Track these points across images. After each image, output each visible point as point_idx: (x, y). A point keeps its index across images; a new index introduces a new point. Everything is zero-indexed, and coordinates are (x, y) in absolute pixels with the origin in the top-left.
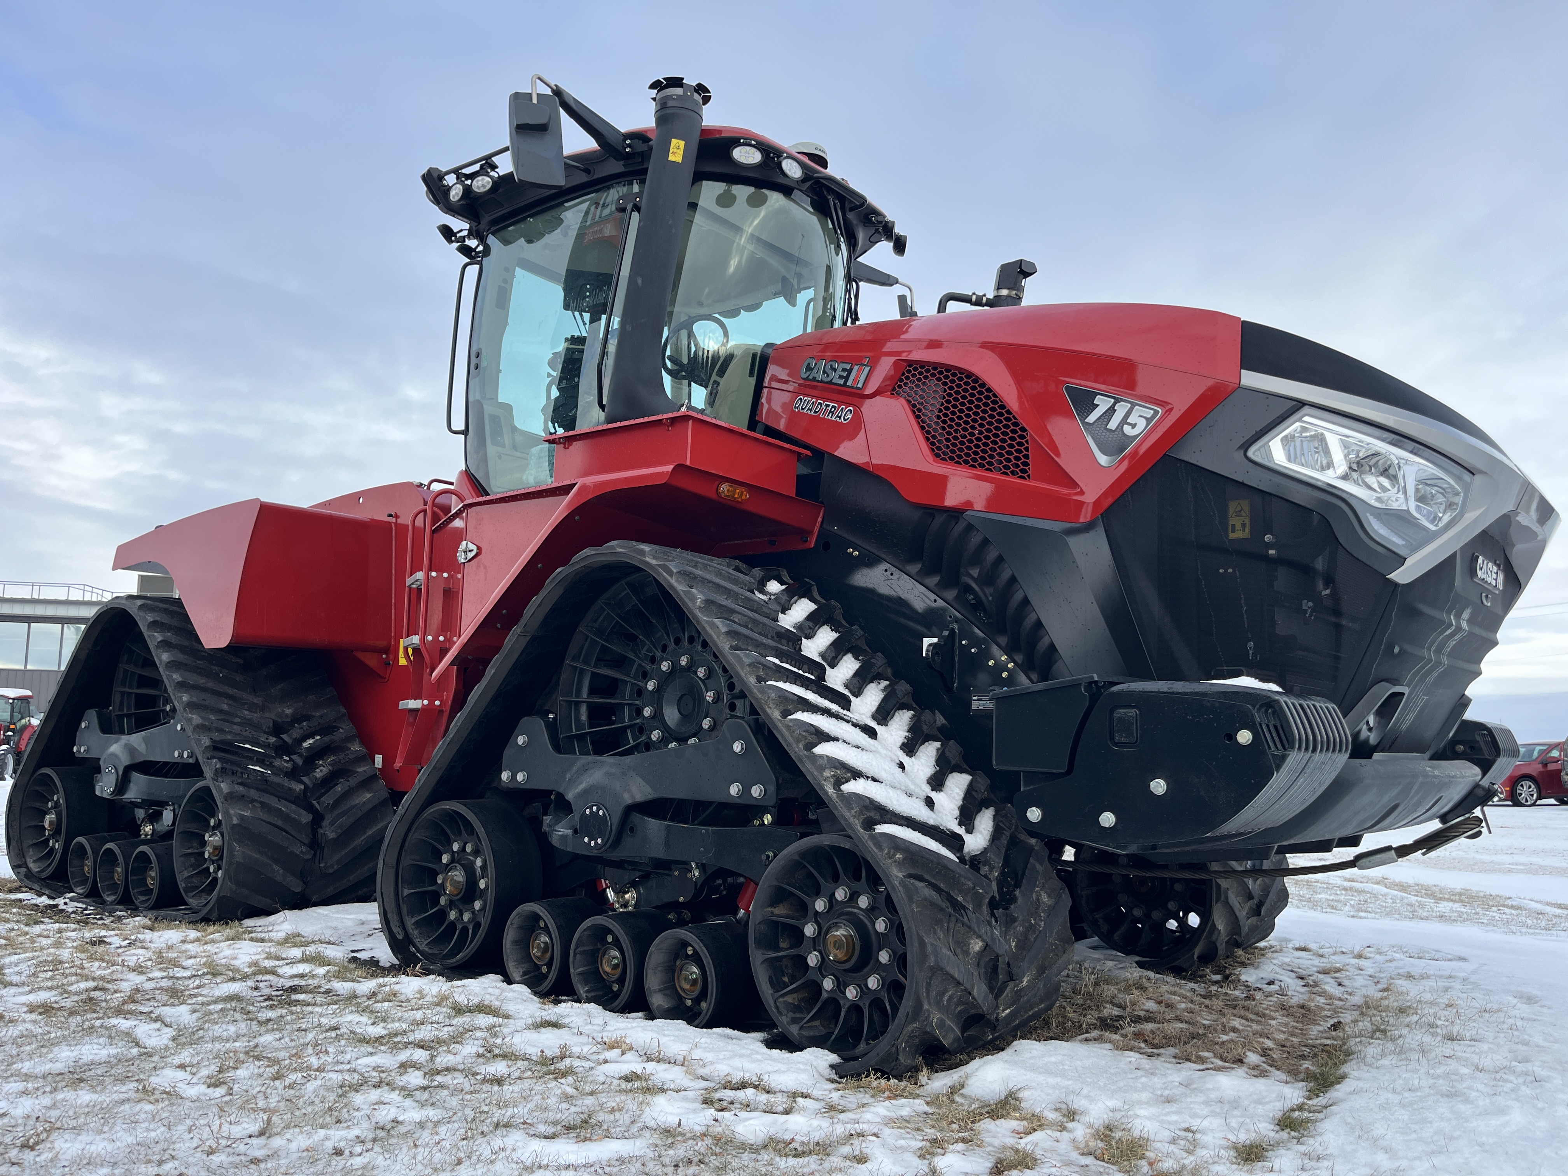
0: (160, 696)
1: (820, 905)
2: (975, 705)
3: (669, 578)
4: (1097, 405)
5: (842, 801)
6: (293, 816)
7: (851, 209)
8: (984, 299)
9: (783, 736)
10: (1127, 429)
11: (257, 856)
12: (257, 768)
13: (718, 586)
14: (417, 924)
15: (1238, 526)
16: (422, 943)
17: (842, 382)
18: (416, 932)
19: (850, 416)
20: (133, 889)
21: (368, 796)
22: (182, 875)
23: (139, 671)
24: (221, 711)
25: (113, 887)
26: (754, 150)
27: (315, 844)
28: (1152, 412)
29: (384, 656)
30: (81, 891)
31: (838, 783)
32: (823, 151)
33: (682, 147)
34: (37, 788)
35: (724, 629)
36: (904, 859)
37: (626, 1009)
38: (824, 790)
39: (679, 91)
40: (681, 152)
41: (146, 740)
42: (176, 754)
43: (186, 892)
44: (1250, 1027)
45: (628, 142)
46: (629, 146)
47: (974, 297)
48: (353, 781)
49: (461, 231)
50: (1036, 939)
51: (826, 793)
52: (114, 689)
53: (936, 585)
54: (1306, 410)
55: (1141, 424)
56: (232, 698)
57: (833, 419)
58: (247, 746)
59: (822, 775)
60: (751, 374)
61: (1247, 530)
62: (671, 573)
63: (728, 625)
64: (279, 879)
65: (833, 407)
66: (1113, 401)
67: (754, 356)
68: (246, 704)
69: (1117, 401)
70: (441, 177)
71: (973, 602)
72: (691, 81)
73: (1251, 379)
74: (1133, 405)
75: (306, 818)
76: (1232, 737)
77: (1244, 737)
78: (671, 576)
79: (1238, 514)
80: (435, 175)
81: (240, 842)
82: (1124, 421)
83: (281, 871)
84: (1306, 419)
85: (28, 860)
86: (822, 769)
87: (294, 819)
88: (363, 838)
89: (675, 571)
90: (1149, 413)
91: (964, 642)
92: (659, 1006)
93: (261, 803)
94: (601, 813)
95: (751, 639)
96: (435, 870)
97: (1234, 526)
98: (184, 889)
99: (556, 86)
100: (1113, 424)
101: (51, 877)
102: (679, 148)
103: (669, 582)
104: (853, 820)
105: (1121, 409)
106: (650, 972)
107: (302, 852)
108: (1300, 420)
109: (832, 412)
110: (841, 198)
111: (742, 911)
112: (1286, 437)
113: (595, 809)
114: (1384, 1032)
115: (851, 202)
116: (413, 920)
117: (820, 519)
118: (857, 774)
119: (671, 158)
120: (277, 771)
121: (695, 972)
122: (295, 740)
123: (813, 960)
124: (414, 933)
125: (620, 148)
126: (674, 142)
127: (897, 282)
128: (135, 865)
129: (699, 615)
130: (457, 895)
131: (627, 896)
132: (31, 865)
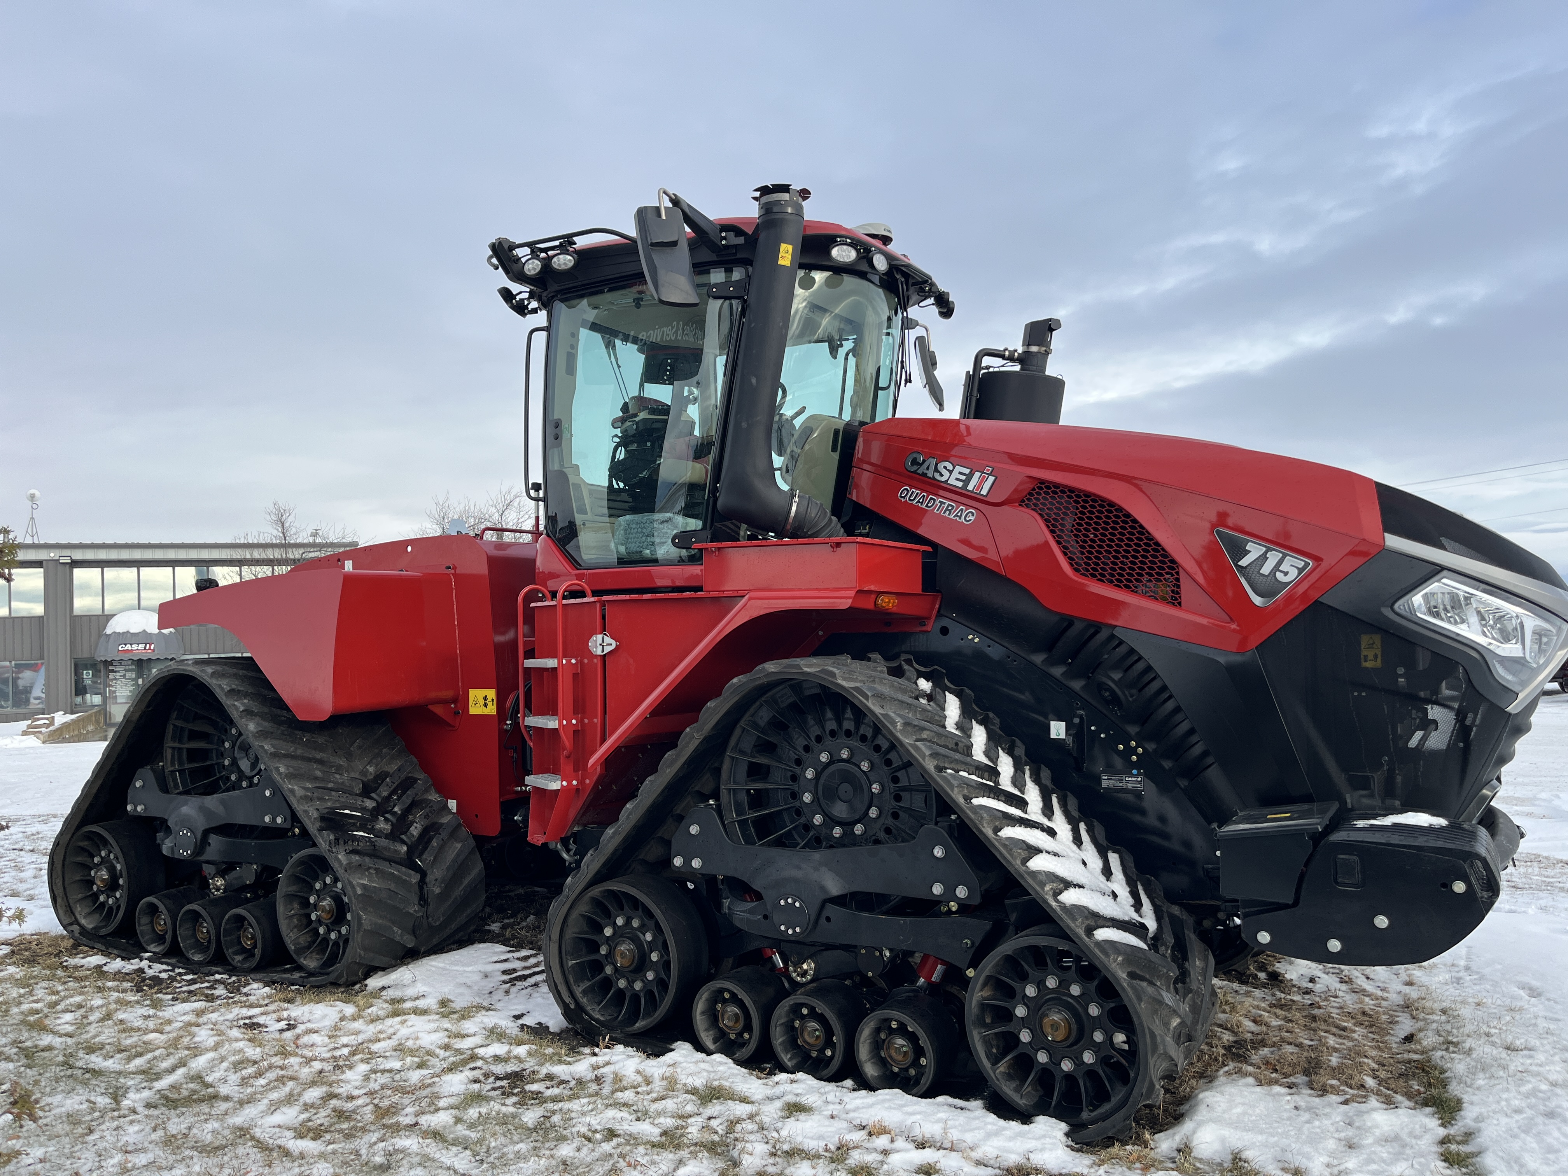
0: (212, 750)
1: (1031, 991)
2: (1105, 784)
3: (865, 701)
4: (1250, 552)
5: (1066, 913)
6: (404, 877)
7: (914, 284)
8: (1016, 354)
9: (1001, 853)
10: (1279, 576)
11: (380, 921)
12: (361, 833)
13: (902, 702)
14: (585, 992)
15: (1371, 657)
16: (596, 1012)
17: (960, 484)
18: (585, 1000)
19: (972, 518)
20: (227, 950)
21: (459, 845)
22: (291, 937)
23: (190, 726)
24: (316, 779)
25: (201, 948)
26: (850, 248)
27: (423, 900)
28: (1303, 563)
29: (453, 706)
30: (157, 950)
31: (1056, 894)
32: (890, 232)
33: (790, 251)
34: (81, 844)
35: (928, 753)
36: (1123, 960)
37: (836, 1078)
38: (1048, 903)
39: (786, 196)
40: (789, 256)
41: (223, 802)
42: (267, 819)
43: (297, 955)
44: (1344, 1044)
45: (723, 234)
46: (725, 238)
47: (1007, 353)
48: (444, 834)
49: (520, 293)
50: (1202, 1002)
51: (1050, 906)
52: (166, 745)
53: (1062, 675)
54: (1445, 573)
55: (1293, 574)
56: (320, 762)
57: (952, 517)
58: (347, 811)
59: (1043, 890)
60: (834, 449)
61: (1379, 660)
62: (866, 697)
63: (930, 748)
64: (398, 938)
65: (949, 505)
66: (1264, 549)
67: (836, 432)
68: (333, 766)
69: (1269, 550)
70: (513, 247)
71: (1109, 698)
72: (796, 186)
73: (1394, 542)
74: (1285, 555)
75: (415, 878)
76: (1447, 886)
77: (1459, 887)
78: (867, 700)
79: (1370, 646)
80: (506, 247)
81: (364, 910)
82: (1277, 568)
83: (399, 932)
84: (1444, 581)
85: (78, 916)
86: (1043, 885)
87: (405, 880)
88: (461, 888)
89: (870, 694)
90: (1301, 564)
91: (1093, 728)
92: (872, 1076)
93: (376, 869)
94: (797, 904)
95: (948, 757)
96: (596, 942)
97: (1366, 657)
98: (296, 951)
99: (674, 195)
100: (1266, 569)
101: (116, 933)
102: (787, 252)
103: (866, 706)
104: (1078, 928)
105: (1273, 558)
106: (861, 1045)
107: (415, 911)
108: (1439, 581)
109: (950, 511)
110: (906, 276)
111: (922, 980)
112: (1426, 594)
113: (790, 901)
114: (1456, 1044)
115: (914, 278)
116: (580, 989)
117: (937, 606)
118: (1068, 884)
119: (781, 262)
120: (379, 834)
121: (903, 1046)
122: (383, 798)
123: (1025, 1036)
124: (584, 1001)
125: (717, 241)
126: (783, 246)
127: (918, 325)
128: (228, 926)
129: (901, 737)
130: (628, 967)
131: (805, 966)
132: (83, 922)
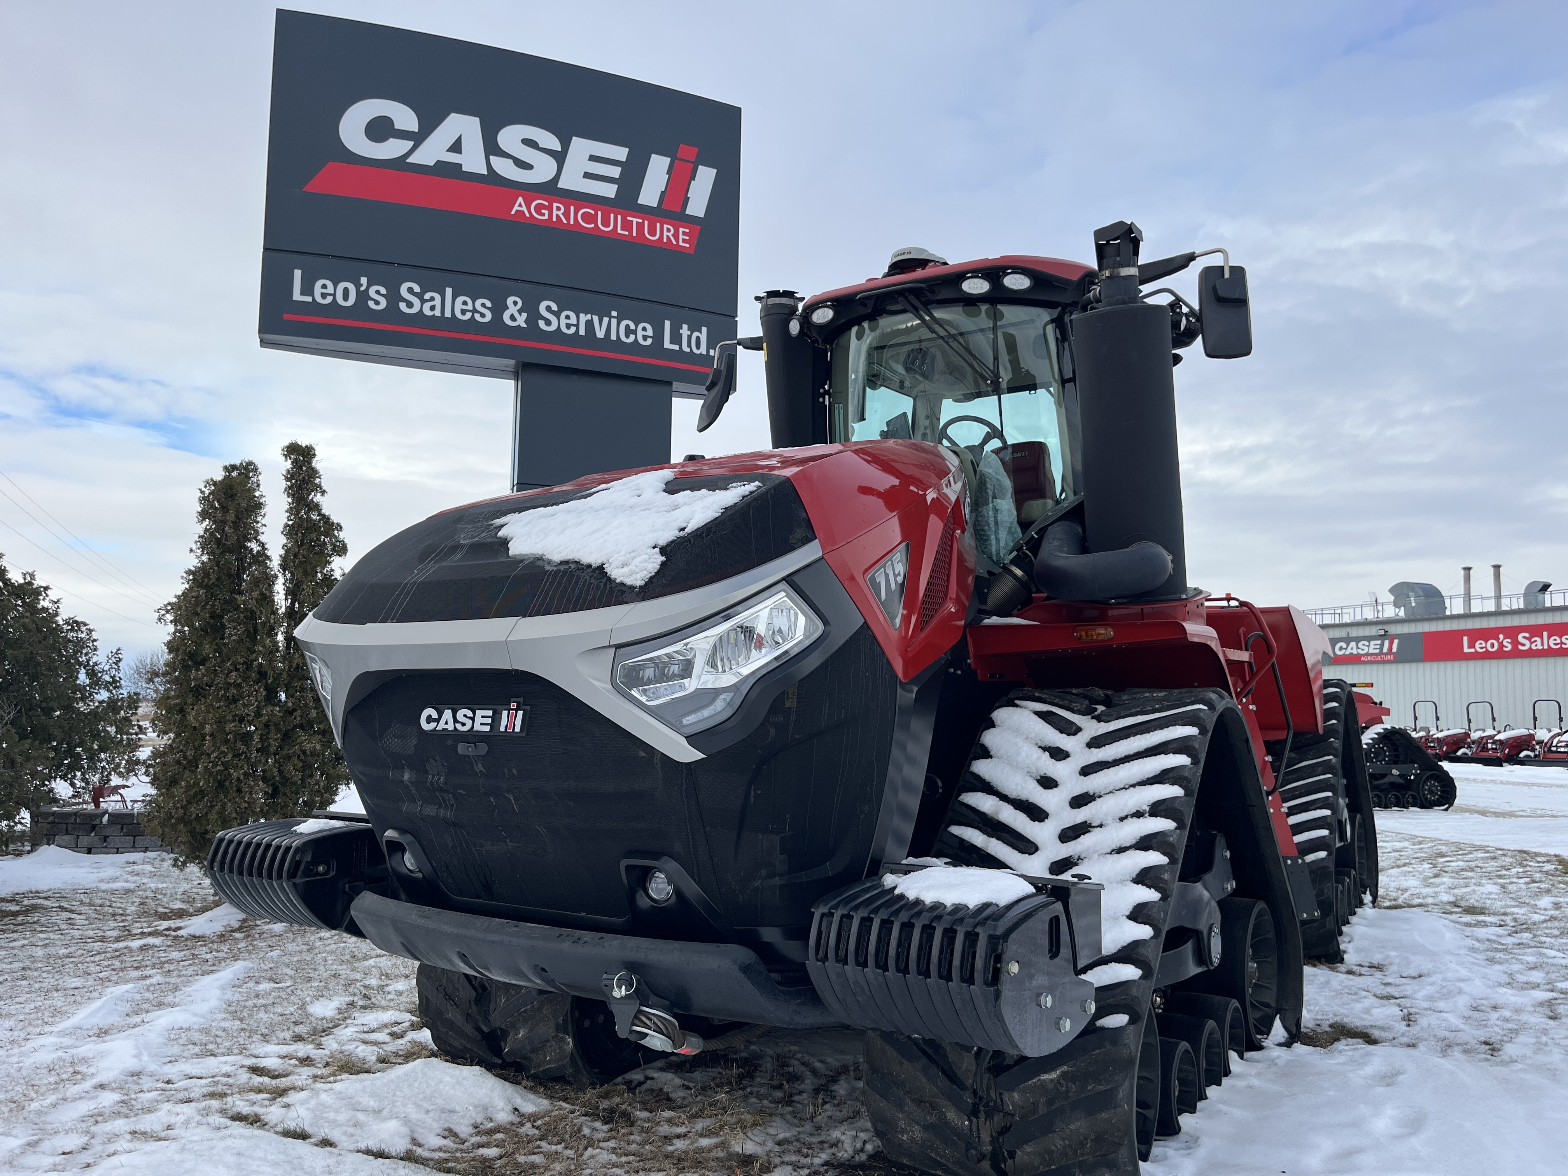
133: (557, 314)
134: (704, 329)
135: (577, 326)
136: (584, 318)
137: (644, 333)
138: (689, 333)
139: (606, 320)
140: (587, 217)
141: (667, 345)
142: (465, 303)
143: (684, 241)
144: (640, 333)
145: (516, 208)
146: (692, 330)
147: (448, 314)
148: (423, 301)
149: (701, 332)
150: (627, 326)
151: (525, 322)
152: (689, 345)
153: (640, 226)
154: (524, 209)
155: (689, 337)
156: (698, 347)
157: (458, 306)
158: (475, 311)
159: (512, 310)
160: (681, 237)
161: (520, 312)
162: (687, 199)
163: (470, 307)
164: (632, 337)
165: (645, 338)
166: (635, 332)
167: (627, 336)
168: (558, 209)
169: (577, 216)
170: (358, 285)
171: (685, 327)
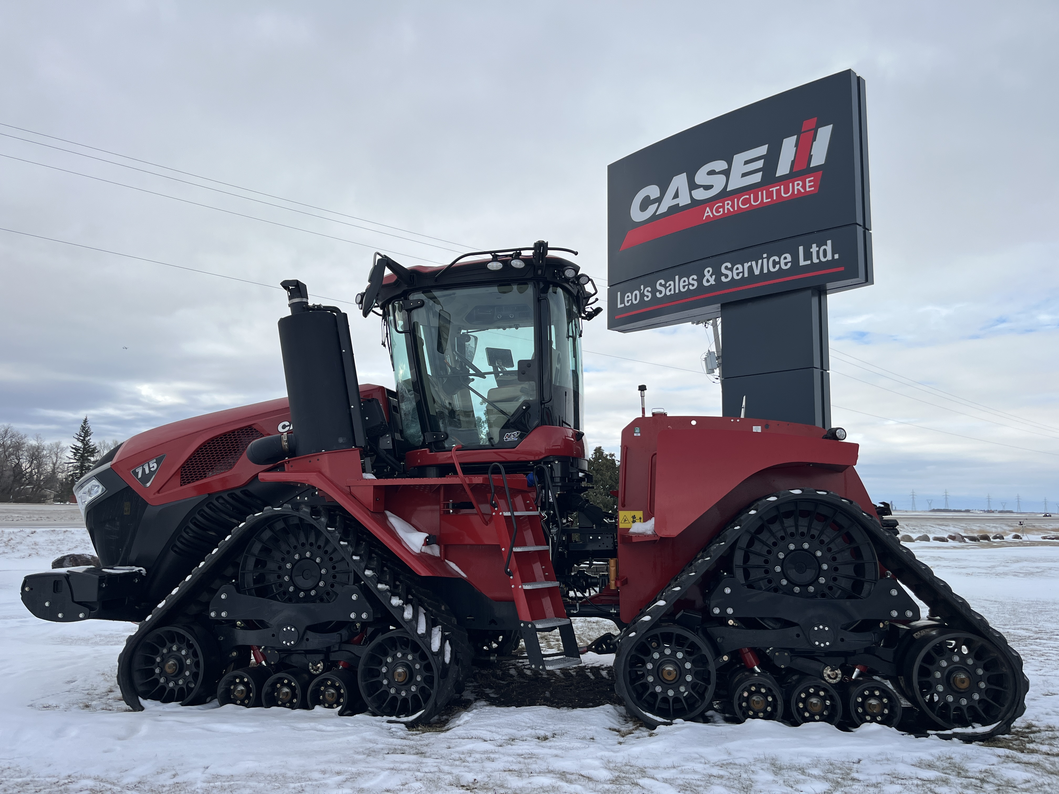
133: (731, 269)
134: (829, 242)
135: (743, 272)
136: (746, 265)
137: (785, 261)
138: (817, 249)
139: (760, 261)
140: (744, 203)
141: (802, 263)
142: (684, 281)
143: (810, 187)
144: (783, 262)
145: (706, 214)
146: (819, 246)
147: (677, 291)
148: (666, 288)
149: (826, 245)
150: (774, 260)
151: (715, 281)
152: (818, 257)
153: (778, 191)
154: (710, 213)
155: (818, 252)
156: (825, 256)
157: (682, 284)
158: (689, 284)
159: (707, 276)
160: (808, 184)
161: (711, 276)
162: (811, 156)
163: (687, 283)
164: (778, 266)
165: (786, 264)
166: (779, 263)
167: (774, 267)
168: (728, 204)
169: (740, 204)
170: (640, 290)
171: (814, 246)
